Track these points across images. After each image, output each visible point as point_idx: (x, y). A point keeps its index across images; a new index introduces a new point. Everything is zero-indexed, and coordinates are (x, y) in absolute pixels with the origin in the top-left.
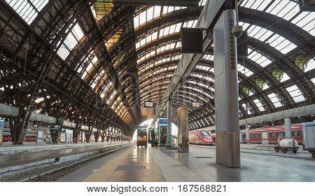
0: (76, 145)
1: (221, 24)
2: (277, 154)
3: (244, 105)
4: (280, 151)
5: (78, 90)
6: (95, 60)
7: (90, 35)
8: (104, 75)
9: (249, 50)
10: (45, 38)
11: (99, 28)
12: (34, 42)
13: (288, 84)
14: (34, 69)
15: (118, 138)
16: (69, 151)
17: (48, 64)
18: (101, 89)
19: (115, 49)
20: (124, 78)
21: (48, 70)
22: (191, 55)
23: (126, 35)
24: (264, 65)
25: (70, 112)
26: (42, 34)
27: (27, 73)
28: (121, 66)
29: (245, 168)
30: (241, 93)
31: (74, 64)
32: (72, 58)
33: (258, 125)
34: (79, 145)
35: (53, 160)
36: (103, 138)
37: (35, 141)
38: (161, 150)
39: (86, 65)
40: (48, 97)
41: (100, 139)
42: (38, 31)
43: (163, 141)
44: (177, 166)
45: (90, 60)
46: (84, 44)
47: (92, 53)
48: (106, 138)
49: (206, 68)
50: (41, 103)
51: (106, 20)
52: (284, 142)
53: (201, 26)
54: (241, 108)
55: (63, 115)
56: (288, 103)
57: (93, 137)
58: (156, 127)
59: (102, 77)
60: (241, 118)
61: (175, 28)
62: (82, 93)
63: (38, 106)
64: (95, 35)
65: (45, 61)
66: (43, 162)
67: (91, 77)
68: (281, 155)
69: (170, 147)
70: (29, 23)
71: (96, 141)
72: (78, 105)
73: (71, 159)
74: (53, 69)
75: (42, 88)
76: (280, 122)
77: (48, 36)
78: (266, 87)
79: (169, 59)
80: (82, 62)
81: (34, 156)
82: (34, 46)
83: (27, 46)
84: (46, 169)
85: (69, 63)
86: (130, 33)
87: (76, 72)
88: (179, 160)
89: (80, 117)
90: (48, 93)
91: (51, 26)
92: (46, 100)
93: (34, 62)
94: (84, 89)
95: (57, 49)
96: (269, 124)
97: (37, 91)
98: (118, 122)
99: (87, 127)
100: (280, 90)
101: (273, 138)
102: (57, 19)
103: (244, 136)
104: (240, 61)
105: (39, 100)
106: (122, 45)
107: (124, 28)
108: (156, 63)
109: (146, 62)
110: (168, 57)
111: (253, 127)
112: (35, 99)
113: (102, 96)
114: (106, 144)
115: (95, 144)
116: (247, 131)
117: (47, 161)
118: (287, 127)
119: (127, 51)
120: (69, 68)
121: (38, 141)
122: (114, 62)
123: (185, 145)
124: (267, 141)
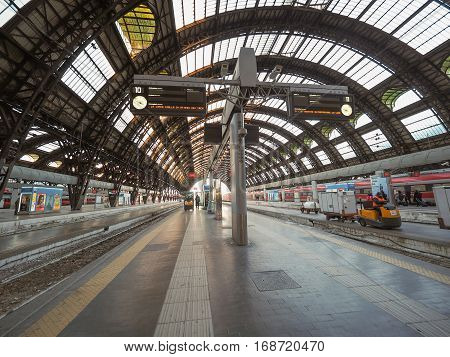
0: (133, 208)
3: (282, 167)
6: (151, 131)
8: (159, 144)
12: (92, 118)
13: (338, 141)
14: (92, 141)
16: (126, 216)
17: (106, 136)
18: (157, 156)
19: (169, 121)
21: (106, 141)
24: (296, 134)
26: (100, 111)
30: (280, 157)
31: (131, 135)
32: (129, 130)
34: (137, 207)
36: (160, 199)
39: (142, 136)
40: (107, 164)
41: (157, 198)
45: (146, 131)
59: (157, 146)
65: (102, 135)
66: (92, 233)
67: (147, 146)
70: (87, 101)
74: (111, 140)
77: (106, 112)
78: (314, 144)
80: (138, 134)
82: (93, 121)
83: (85, 121)
85: (126, 135)
87: (133, 143)
92: (105, 167)
93: (93, 135)
95: (115, 123)
99: (144, 190)
100: (328, 148)
117: (95, 232)
120: (126, 139)
121: (97, 205)
122: (169, 132)
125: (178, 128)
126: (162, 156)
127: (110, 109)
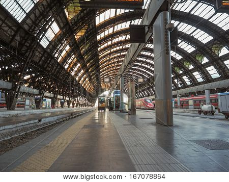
0: (53, 110)
1: (159, 22)
2: (200, 116)
3: (176, 80)
4: (202, 114)
5: (56, 69)
6: (68, 48)
7: (64, 30)
8: (74, 59)
9: (179, 41)
10: (31, 32)
11: (71, 25)
12: (23, 35)
13: (207, 65)
14: (23, 55)
15: (84, 105)
16: (49, 114)
17: (33, 51)
18: (72, 69)
19: (82, 40)
20: (88, 61)
21: (33, 55)
22: (137, 44)
23: (90, 30)
24: (190, 51)
25: (49, 86)
26: (29, 29)
27: (18, 57)
28: (86, 52)
29: (177, 126)
30: (174, 71)
31: (52, 51)
32: (51, 47)
33: (186, 95)
34: (56, 110)
35: (37, 121)
36: (73, 104)
37: (24, 107)
38: (116, 113)
39: (61, 51)
40: (33, 75)
41: (71, 105)
42: (26, 27)
43: (118, 107)
44: (127, 125)
45: (64, 48)
46: (59, 36)
47: (65, 43)
48: (75, 105)
49: (148, 54)
50: (28, 79)
51: (76, 19)
52: (205, 107)
53: (144, 24)
54: (174, 83)
55: (44, 88)
56: (208, 79)
57: (66, 104)
58: (112, 96)
59: (73, 60)
60: (173, 90)
61: (126, 25)
62: (58, 72)
63: (26, 81)
64: (68, 30)
65: (31, 49)
66: (30, 122)
67: (65, 60)
68: (203, 116)
69: (122, 111)
70: (20, 22)
71: (69, 106)
72: (55, 80)
73: (51, 120)
74: (37, 54)
75: (29, 69)
76: (201, 93)
77: (33, 30)
78: (191, 67)
79: (121, 47)
80: (58, 49)
81: (23, 119)
82: (23, 38)
83: (18, 38)
84: (31, 128)
85: (49, 50)
86: (93, 28)
87: (54, 57)
88: (129, 121)
89: (57, 89)
90: (33, 72)
91: (35, 23)
92: (32, 77)
93: (23, 49)
94: (59, 69)
95: (40, 40)
96: (194, 94)
97: (26, 70)
98: (84, 93)
99: (62, 97)
100: (201, 69)
101: (197, 104)
102: (40, 19)
103: (176, 103)
104: (173, 49)
105: (26, 78)
106: (87, 37)
107: (89, 25)
108: (112, 50)
109: (104, 49)
110: (120, 46)
111: (182, 96)
112: (24, 76)
113: (73, 74)
114: (75, 109)
115: (68, 109)
116: (178, 99)
117: (32, 122)
118: (207, 96)
119: (91, 42)
120: (49, 53)
121: (26, 107)
122: (82, 49)
123: (133, 109)
124: (193, 107)
125: (90, 46)
126: (76, 69)
127: (37, 28)
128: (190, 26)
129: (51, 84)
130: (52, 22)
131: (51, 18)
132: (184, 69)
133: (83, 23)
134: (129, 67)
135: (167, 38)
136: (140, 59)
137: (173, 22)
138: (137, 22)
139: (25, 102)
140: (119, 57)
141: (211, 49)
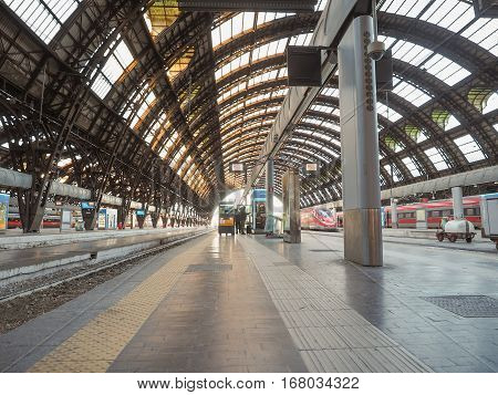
0: (122, 233)
1: (351, 39)
2: (442, 244)
3: (388, 168)
4: (445, 240)
5: (126, 145)
6: (151, 98)
7: (143, 59)
8: (165, 121)
9: (395, 81)
10: (73, 64)
11: (157, 47)
12: (55, 71)
13: (457, 132)
14: (55, 114)
15: (188, 221)
16: (112, 242)
17: (77, 106)
18: (161, 144)
19: (183, 82)
20: (196, 127)
21: (77, 114)
22: (303, 89)
23: (200, 58)
24: (418, 104)
25: (112, 181)
26: (68, 59)
27: (45, 121)
28: (192, 108)
29: (390, 267)
30: (383, 147)
31: (118, 105)
32: (115, 96)
33: (411, 199)
34: (127, 232)
35: (88, 256)
36: (165, 220)
37: (58, 227)
38: (256, 238)
39: (137, 106)
40: (78, 157)
41: (160, 222)
42: (61, 54)
43: (260, 224)
44: (283, 264)
45: (144, 99)
46: (133, 73)
47: (146, 87)
48: (169, 221)
49: (327, 110)
50: (68, 167)
51: (168, 35)
52: (452, 226)
53: (318, 44)
54: (383, 172)
55: (101, 186)
56: (458, 164)
57: (148, 220)
58: (249, 202)
59: (162, 125)
60: (383, 188)
61: (277, 47)
62: (130, 151)
63: (63, 172)
64: (152, 58)
65: (72, 102)
66: (72, 259)
67: (145, 124)
68: (448, 245)
69: (270, 235)
70: (47, 42)
71: (154, 226)
72: (125, 169)
73: (114, 255)
74: (85, 113)
75: (68, 143)
76: (444, 194)
77: (76, 61)
78: (422, 138)
79: (267, 96)
80: (131, 102)
81: (56, 252)
82: (55, 77)
83: (43, 78)
84: (75, 271)
85: (110, 104)
86: (204, 55)
87: (121, 118)
88: (285, 255)
89: (129, 189)
90: (78, 151)
91: (80, 46)
92: (75, 164)
93: (55, 102)
94: (134, 145)
95: (92, 82)
96: (428, 196)
97: (61, 148)
98: (187, 195)
99: (140, 205)
100: (444, 143)
101: (434, 219)
102: (90, 35)
103: (388, 216)
104: (381, 98)
105: (63, 163)
106: (193, 74)
107: (197, 48)
108: (248, 103)
109: (231, 100)
110: (266, 92)
111: (402, 201)
112: (57, 161)
113: (163, 154)
114: (170, 231)
115: (152, 230)
116: (392, 208)
117: (77, 258)
118: (456, 201)
119: (202, 84)
120: (110, 111)
121: (63, 226)
122: (182, 101)
123: (294, 232)
124: (425, 225)
125: (199, 94)
126: (169, 144)
127: (83, 57)
128: (419, 48)
129: (116, 178)
130: (118, 43)
131: (115, 34)
132: (406, 142)
133: (184, 44)
134: (285, 138)
135: (368, 74)
136: (308, 121)
137: (381, 38)
138: (303, 40)
139: (61, 215)
140: (264, 117)
141: (465, 99)
